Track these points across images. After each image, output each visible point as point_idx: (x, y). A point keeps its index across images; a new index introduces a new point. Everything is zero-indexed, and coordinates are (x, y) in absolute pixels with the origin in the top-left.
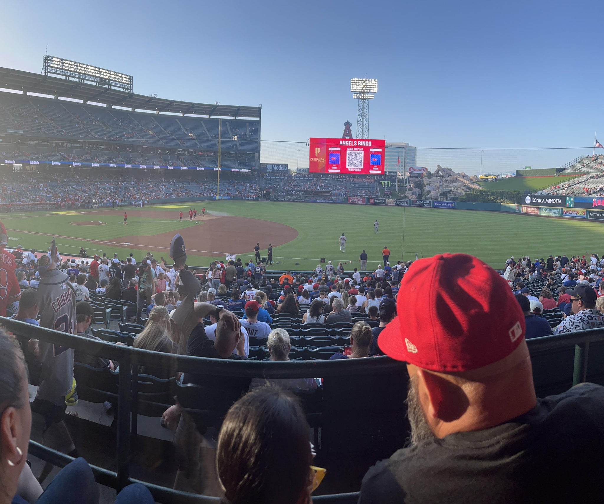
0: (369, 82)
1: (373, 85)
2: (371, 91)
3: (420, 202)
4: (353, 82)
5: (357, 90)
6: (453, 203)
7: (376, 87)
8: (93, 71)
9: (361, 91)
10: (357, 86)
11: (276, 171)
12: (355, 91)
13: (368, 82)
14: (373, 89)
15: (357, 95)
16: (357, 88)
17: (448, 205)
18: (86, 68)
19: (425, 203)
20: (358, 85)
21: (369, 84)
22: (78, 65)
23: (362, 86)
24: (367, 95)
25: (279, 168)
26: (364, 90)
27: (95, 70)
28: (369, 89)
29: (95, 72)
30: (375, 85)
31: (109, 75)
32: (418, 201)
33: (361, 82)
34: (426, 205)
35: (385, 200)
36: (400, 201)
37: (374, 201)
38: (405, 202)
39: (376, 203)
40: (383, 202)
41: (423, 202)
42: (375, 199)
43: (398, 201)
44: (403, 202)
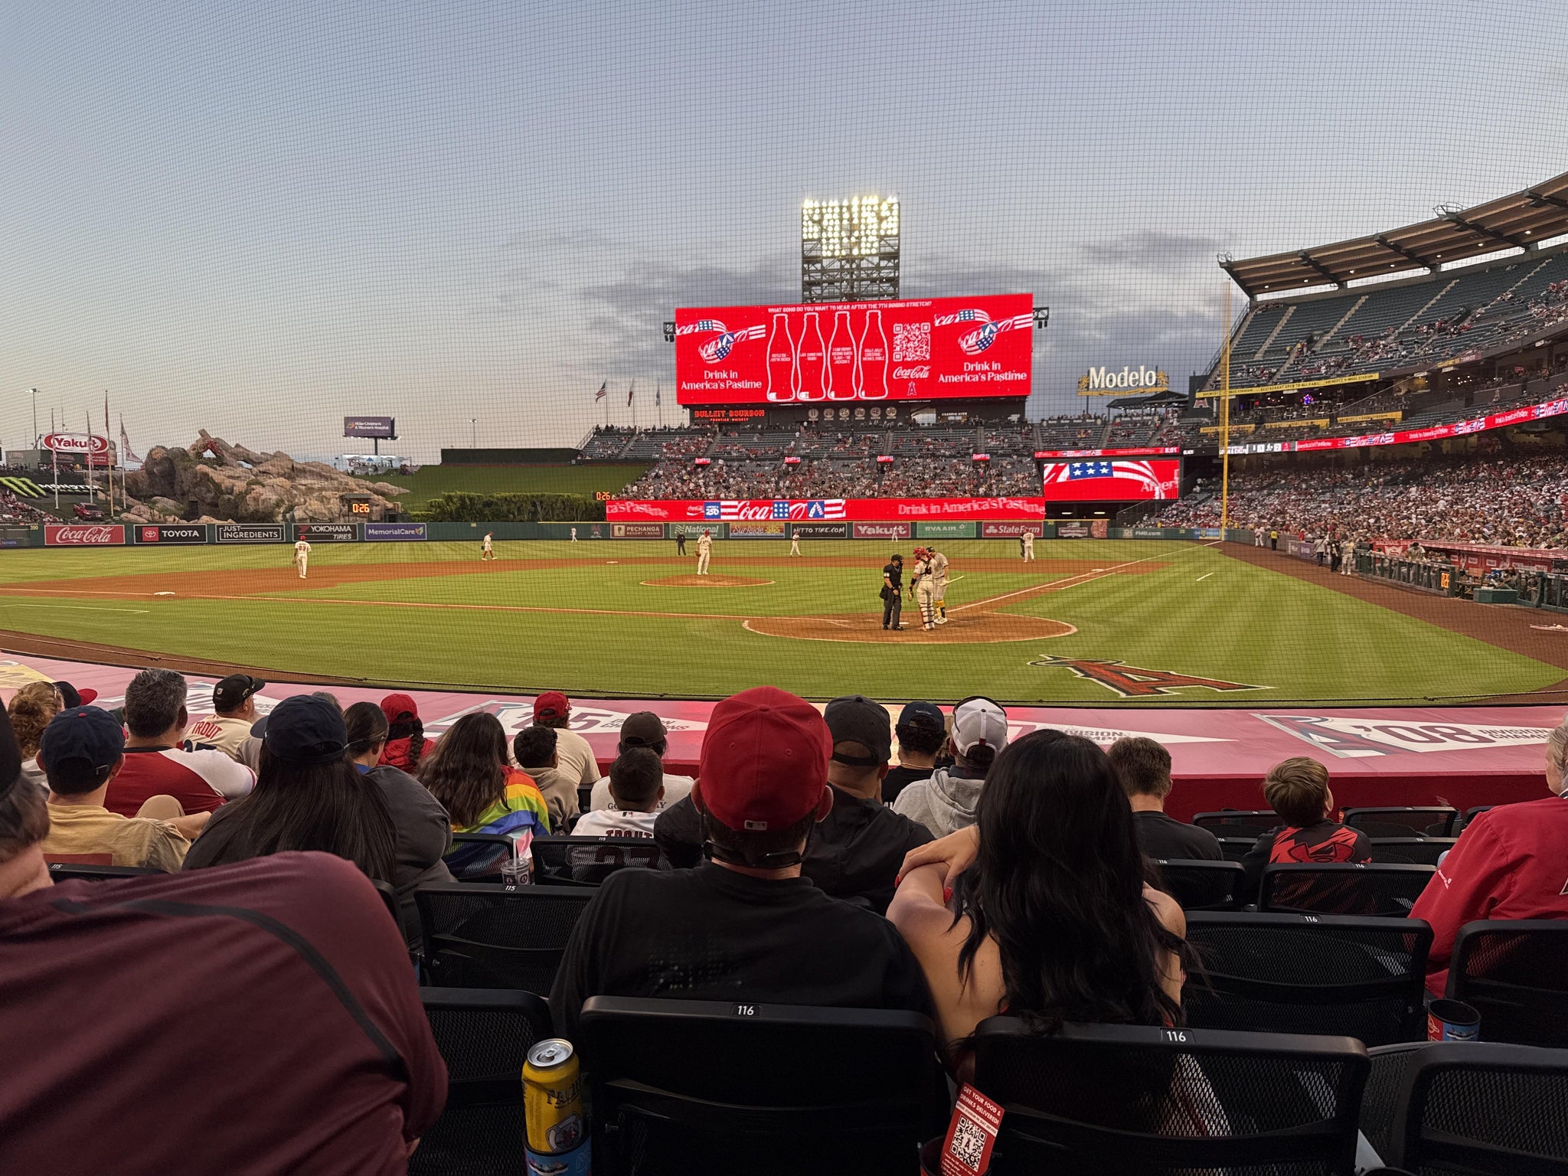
32: (313, 528)
34: (340, 536)
35: (201, 529)
36: (254, 531)
37: (160, 534)
38: (273, 531)
39: (168, 539)
40: (196, 533)
41: (330, 529)
42: (161, 529)
43: (249, 531)
44: (265, 531)
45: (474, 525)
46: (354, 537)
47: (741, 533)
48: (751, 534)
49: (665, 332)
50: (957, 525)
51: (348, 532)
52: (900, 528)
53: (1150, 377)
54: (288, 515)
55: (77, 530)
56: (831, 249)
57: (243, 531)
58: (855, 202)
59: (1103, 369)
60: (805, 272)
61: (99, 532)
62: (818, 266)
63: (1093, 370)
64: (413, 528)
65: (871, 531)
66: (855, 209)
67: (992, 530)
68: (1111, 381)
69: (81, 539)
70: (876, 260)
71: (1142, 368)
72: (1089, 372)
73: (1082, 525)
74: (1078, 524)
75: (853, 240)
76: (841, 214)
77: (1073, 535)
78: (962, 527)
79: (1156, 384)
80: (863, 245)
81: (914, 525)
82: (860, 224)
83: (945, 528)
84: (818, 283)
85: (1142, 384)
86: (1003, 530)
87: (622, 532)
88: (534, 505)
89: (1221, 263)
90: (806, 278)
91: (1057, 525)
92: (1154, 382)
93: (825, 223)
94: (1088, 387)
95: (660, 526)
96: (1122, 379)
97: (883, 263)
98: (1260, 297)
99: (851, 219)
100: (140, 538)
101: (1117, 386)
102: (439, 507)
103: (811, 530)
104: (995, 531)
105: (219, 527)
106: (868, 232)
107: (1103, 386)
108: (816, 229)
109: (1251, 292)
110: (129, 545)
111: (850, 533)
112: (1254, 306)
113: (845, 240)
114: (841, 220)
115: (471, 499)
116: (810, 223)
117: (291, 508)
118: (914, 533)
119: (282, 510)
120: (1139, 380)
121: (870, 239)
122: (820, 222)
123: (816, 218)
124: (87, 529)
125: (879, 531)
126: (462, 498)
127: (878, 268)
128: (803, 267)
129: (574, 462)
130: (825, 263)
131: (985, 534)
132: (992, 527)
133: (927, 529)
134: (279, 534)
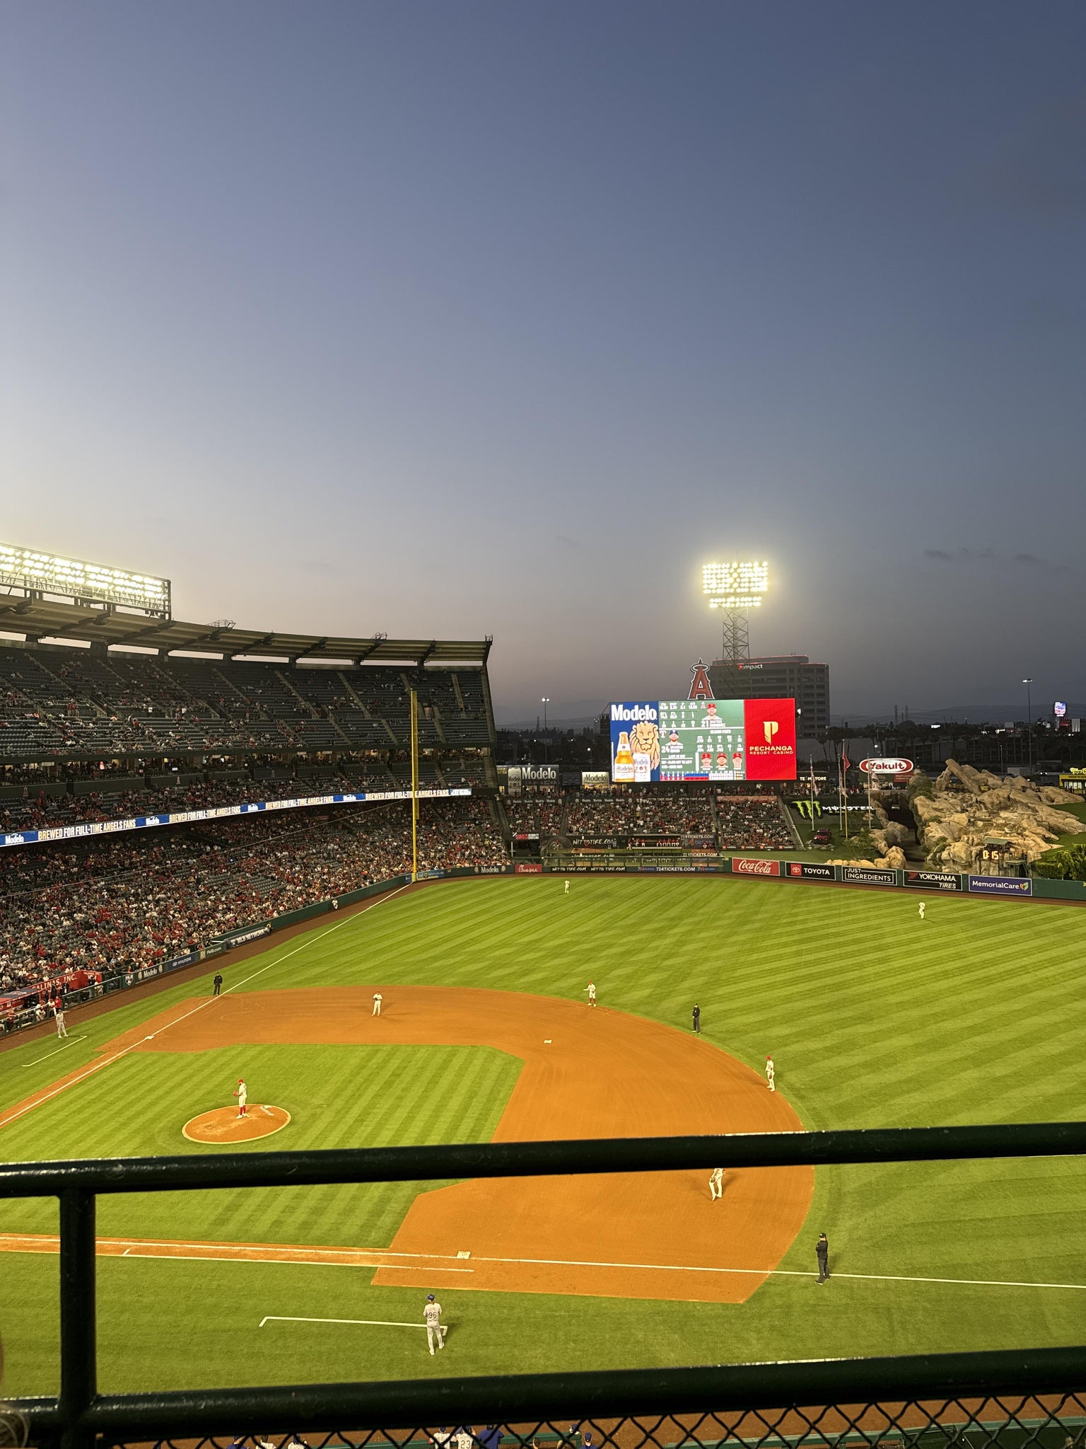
0: (746, 570)
1: (756, 575)
2: (752, 590)
3: (928, 877)
4: (710, 572)
5: (719, 591)
7: (765, 579)
8: (67, 571)
9: (728, 591)
10: (719, 581)
11: (530, 782)
12: (714, 591)
13: (743, 570)
14: (756, 584)
15: (719, 600)
16: (720, 586)
17: (1011, 887)
18: (48, 563)
19: (942, 881)
20: (721, 579)
21: (747, 575)
22: (27, 554)
23: (731, 580)
24: (743, 599)
25: (536, 775)
26: (735, 589)
27: (72, 569)
28: (747, 585)
29: (73, 573)
30: (761, 575)
31: (109, 579)
32: (922, 876)
33: (727, 571)
34: (946, 885)
35: (831, 868)
36: (872, 874)
37: (803, 871)
38: (887, 875)
39: (808, 875)
40: (827, 872)
41: (936, 877)
42: (804, 866)
43: (868, 873)
44: (881, 875)
46: (958, 886)
51: (953, 882)
55: (751, 862)
57: (862, 873)
61: (764, 865)
69: (753, 870)
100: (789, 873)
105: (844, 868)
110: (782, 877)
117: (941, 850)
119: (936, 849)
124: (756, 862)
134: (891, 878)
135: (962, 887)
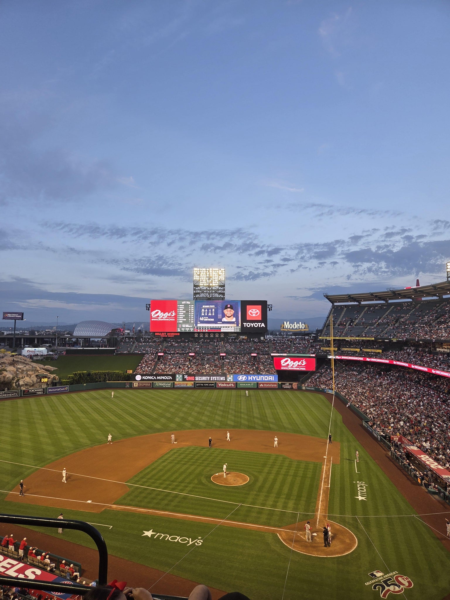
3: (33, 391)
6: (67, 387)
17: (62, 389)
32: (30, 391)
34: (39, 393)
36: (9, 393)
38: (16, 393)
41: (36, 390)
43: (7, 393)
44: (13, 393)
45: (85, 385)
46: (44, 393)
47: (179, 386)
48: (182, 386)
49: (147, 307)
50: (251, 384)
51: (42, 391)
52: (232, 384)
53: (303, 326)
54: (17, 383)
56: (203, 284)
57: (5, 394)
58: (211, 269)
59: (288, 322)
60: (194, 290)
62: (199, 288)
63: (285, 323)
64: (64, 388)
65: (222, 385)
66: (211, 271)
67: (261, 385)
68: (291, 326)
70: (218, 287)
71: (300, 323)
72: (284, 323)
73: (290, 384)
74: (288, 384)
75: (210, 281)
76: (206, 272)
77: (287, 387)
78: (252, 384)
79: (305, 328)
80: (213, 282)
81: (237, 383)
82: (212, 276)
83: (246, 385)
84: (199, 293)
85: (300, 328)
86: (265, 385)
87: (137, 385)
88: (105, 375)
89: (324, 296)
90: (195, 292)
91: (282, 384)
92: (304, 327)
93: (201, 275)
94: (284, 328)
95: (150, 383)
96: (294, 326)
97: (220, 288)
98: (335, 304)
99: (209, 274)
101: (293, 328)
102: (72, 378)
103: (202, 385)
104: (263, 386)
106: (215, 279)
107: (288, 328)
108: (198, 277)
109: (333, 303)
111: (216, 386)
112: (333, 306)
113: (208, 281)
114: (206, 274)
115: (83, 374)
116: (196, 275)
117: (18, 381)
118: (237, 386)
119: (15, 381)
120: (299, 327)
121: (216, 281)
122: (199, 275)
123: (198, 273)
125: (225, 385)
126: (80, 374)
127: (218, 290)
128: (194, 288)
129: (115, 354)
130: (201, 287)
131: (260, 387)
132: (261, 384)
133: (241, 385)
134: (17, 394)
135: (45, 393)
